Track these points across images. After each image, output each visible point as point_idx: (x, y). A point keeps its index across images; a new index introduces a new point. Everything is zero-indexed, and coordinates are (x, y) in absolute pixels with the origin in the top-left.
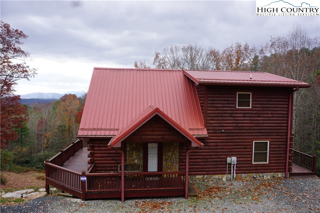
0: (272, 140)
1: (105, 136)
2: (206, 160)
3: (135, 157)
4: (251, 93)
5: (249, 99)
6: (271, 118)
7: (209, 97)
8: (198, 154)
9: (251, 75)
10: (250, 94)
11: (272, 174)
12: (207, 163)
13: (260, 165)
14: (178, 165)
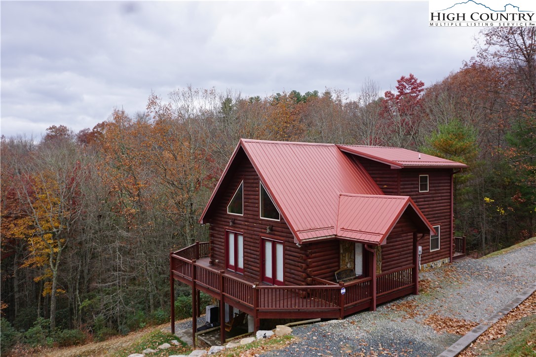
0: (441, 224)
1: (325, 238)
2: (399, 253)
3: (347, 260)
4: (428, 175)
5: (427, 182)
7: (401, 181)
8: (395, 247)
9: (420, 155)
10: (427, 177)
11: (441, 260)
12: (401, 257)
13: (435, 253)
14: (381, 264)
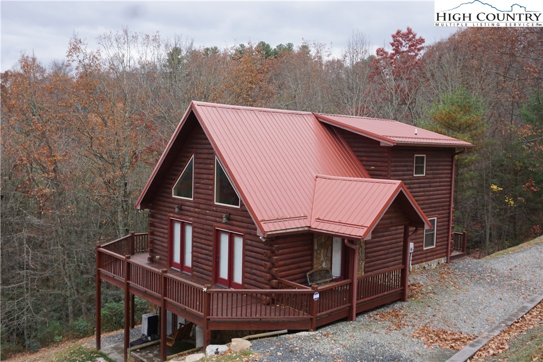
0: (439, 216)
2: (387, 251)
3: (322, 258)
4: (425, 155)
5: (423, 164)
6: (439, 188)
7: (392, 162)
8: (381, 243)
9: (416, 130)
10: (424, 157)
11: (437, 260)
12: (388, 255)
13: (429, 251)
14: (363, 263)
